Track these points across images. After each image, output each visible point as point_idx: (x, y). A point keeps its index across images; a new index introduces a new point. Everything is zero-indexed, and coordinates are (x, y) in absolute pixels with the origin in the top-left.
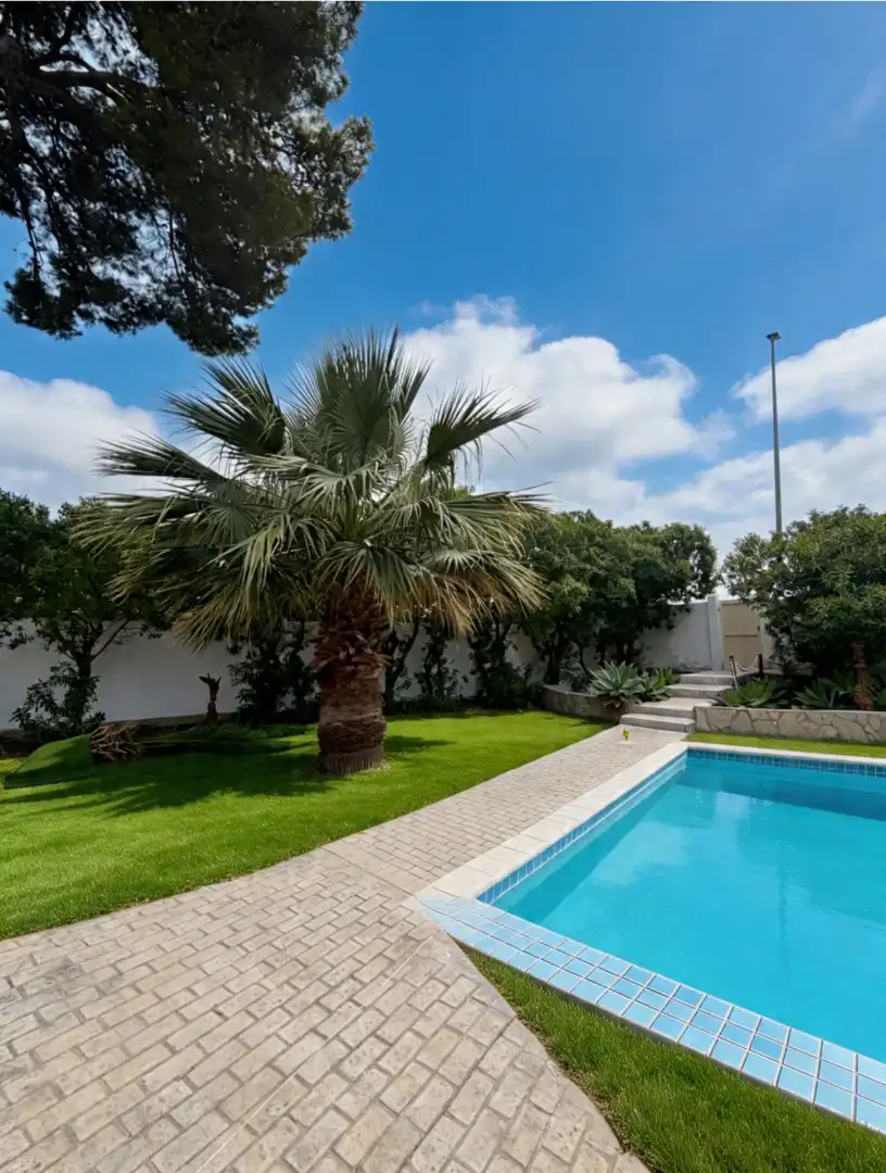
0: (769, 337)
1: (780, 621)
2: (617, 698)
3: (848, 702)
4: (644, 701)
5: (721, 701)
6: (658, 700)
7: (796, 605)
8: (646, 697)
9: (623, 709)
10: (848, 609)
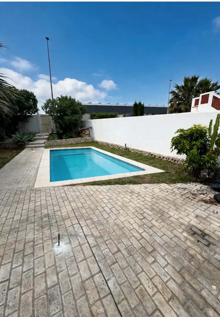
0: (46, 38)
1: (56, 120)
2: (23, 142)
3: (72, 137)
4: (30, 142)
5: (48, 139)
6: (34, 141)
7: (61, 117)
8: (30, 141)
9: (25, 144)
10: (71, 119)
